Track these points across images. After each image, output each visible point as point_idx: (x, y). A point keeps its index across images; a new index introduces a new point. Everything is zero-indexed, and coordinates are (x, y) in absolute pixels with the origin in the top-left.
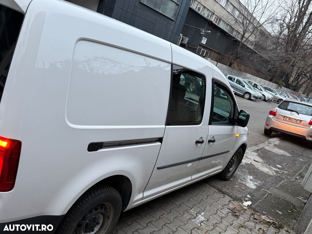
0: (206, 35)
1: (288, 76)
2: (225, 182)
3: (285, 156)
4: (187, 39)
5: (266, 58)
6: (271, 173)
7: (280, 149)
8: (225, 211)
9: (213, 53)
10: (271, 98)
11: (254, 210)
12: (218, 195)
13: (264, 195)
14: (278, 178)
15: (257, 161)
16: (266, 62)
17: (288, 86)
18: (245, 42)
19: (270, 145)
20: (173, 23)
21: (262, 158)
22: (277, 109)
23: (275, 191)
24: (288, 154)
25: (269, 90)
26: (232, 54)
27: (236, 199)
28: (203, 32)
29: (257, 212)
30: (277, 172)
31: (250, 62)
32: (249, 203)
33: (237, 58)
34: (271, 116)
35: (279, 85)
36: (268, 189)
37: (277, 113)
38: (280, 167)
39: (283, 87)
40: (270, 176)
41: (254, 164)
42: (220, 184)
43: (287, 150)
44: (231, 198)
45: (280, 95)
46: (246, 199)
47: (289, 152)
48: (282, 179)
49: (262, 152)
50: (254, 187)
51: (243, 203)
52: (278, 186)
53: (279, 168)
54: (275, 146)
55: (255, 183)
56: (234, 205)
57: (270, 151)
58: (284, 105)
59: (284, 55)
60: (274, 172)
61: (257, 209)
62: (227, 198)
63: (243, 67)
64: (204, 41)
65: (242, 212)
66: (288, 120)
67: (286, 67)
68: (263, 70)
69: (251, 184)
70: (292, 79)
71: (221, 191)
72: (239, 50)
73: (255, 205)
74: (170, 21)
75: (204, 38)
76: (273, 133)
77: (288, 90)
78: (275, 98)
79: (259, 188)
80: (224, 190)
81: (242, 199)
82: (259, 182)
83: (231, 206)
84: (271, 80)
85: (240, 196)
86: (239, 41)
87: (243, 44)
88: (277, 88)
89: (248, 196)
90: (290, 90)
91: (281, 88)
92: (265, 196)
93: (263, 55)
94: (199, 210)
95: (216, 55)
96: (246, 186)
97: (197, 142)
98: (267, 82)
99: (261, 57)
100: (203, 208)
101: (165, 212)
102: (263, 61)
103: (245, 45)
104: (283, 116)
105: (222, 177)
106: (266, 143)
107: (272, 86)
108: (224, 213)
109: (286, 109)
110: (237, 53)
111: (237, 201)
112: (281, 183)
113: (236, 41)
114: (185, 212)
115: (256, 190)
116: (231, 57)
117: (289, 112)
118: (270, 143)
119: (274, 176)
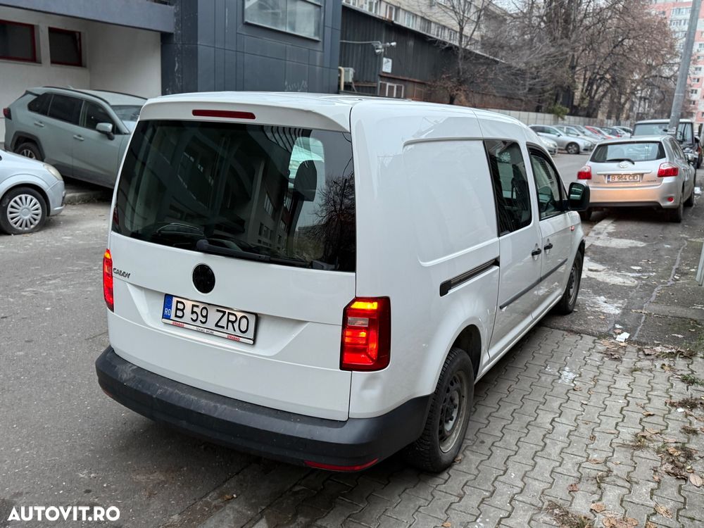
0: (389, 53)
1: (568, 92)
2: (569, 316)
3: (637, 247)
4: (351, 71)
5: (522, 66)
6: (629, 283)
7: (621, 238)
8: (597, 357)
9: (410, 86)
10: (552, 146)
11: (638, 343)
12: (571, 339)
13: (640, 318)
14: (647, 288)
15: (596, 271)
16: (521, 73)
17: (575, 111)
18: (467, 45)
19: (601, 236)
20: (319, 47)
21: (601, 262)
22: (589, 166)
23: (651, 308)
24: (641, 244)
25: (543, 130)
26: (449, 78)
27: (601, 336)
28: (380, 47)
29: (645, 344)
30: (638, 278)
31: (490, 83)
32: (626, 335)
33: (461, 83)
35: (558, 114)
36: (642, 308)
37: (593, 173)
38: (639, 268)
39: (566, 117)
40: (631, 288)
41: (593, 276)
42: (565, 321)
43: (635, 236)
44: (593, 336)
45: (567, 133)
46: (617, 331)
47: (641, 240)
48: (654, 287)
49: (594, 253)
50: (618, 312)
51: (615, 339)
52: (653, 299)
53: (639, 271)
54: (610, 235)
55: (616, 305)
56: (603, 345)
57: (607, 248)
58: (600, 154)
59: (552, 50)
60: (633, 280)
61: (643, 340)
62: (588, 340)
63: (477, 99)
64: (387, 66)
65: (621, 351)
66: (616, 180)
67: (562, 73)
68: (521, 92)
69: (612, 309)
70: (578, 94)
71: (572, 331)
72: (461, 65)
73: (636, 335)
74: (311, 46)
75: (385, 60)
76: (594, 213)
77: (578, 119)
78: (560, 143)
79: (626, 311)
80: (575, 328)
81: (611, 333)
82: (621, 301)
83: (601, 348)
84: (538, 110)
85: (604, 330)
86: (456, 47)
87: (465, 50)
88: (556, 123)
89: (618, 326)
90: (582, 118)
91: (563, 119)
92: (643, 320)
93: (514, 64)
94: (558, 366)
95: (417, 88)
96: (604, 313)
97: (534, 254)
98: (533, 115)
99: (509, 67)
100: (562, 361)
101: (510, 383)
102: (515, 75)
103: (470, 52)
104: (605, 175)
105: (562, 309)
106: (592, 234)
107: (545, 119)
108: (597, 359)
109: (604, 161)
110: (459, 73)
111: (605, 338)
112: (654, 294)
113: (451, 49)
114: (540, 374)
115: (623, 314)
116: (450, 84)
117: (615, 165)
118: (599, 233)
119: (636, 286)
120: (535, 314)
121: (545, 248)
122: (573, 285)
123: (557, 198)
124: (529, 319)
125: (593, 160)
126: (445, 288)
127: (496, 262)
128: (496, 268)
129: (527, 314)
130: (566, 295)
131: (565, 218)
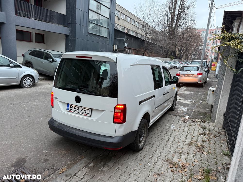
0: (127, 41)
1: (174, 52)
2: (173, 111)
3: (192, 94)
4: (117, 46)
5: (162, 45)
6: (189, 103)
7: (188, 91)
8: (180, 122)
9: (132, 50)
10: (170, 67)
11: (191, 118)
12: (174, 117)
13: (192, 112)
14: (194, 104)
15: (181, 100)
16: (162, 48)
17: (176, 58)
18: (148, 40)
19: (182, 91)
20: (108, 40)
21: (182, 97)
22: (179, 72)
23: (195, 109)
24: (193, 93)
25: (167, 63)
26: (143, 48)
27: (182, 116)
28: (125, 40)
29: (193, 119)
30: (192, 102)
31: (154, 50)
32: (188, 116)
33: (146, 50)
34: (178, 76)
35: (172, 59)
36: (192, 109)
37: (180, 74)
38: (192, 99)
39: (174, 59)
40: (190, 104)
41: (180, 101)
42: (172, 113)
43: (191, 91)
44: (180, 116)
45: (174, 63)
46: (186, 115)
47: (193, 92)
48: (196, 104)
49: (180, 95)
50: (186, 110)
51: (185, 117)
52: (195, 107)
53: (192, 100)
54: (185, 90)
55: (186, 109)
56: (182, 119)
57: (184, 94)
58: (182, 69)
59: (170, 41)
60: (190, 102)
61: (193, 118)
62: (178, 117)
63: (150, 54)
64: (126, 45)
65: (187, 120)
66: (186, 76)
67: (173, 48)
68: (162, 53)
69: (185, 110)
70: (177, 53)
71: (174, 115)
72: (146, 45)
73: (191, 116)
74: (106, 39)
75: (126, 43)
76: (180, 85)
77: (177, 60)
78: (172, 66)
79: (188, 110)
80: (175, 114)
81: (184, 116)
82: (187, 108)
83: (182, 120)
84: (166, 57)
85: (182, 115)
86: (145, 40)
87: (147, 41)
88: (171, 61)
89: (186, 114)
90: (178, 60)
91: (173, 60)
92: (193, 113)
93: (160, 45)
94: (170, 124)
95: (134, 51)
96: (182, 111)
97: (164, 94)
98: (165, 58)
99: (159, 46)
100: (171, 123)
101: (158, 128)
102: (160, 48)
103: (148, 42)
104: (183, 75)
105: (171, 109)
106: (180, 90)
107: (168, 60)
109: (183, 71)
110: (145, 47)
111: (182, 117)
112: (196, 106)
113: (143, 41)
114: (166, 126)
115: (188, 111)
116: (143, 50)
117: (186, 72)
118: (182, 90)
120: (164, 110)
121: (167, 93)
122: (174, 103)
123: (170, 80)
124: (163, 112)
125: (180, 71)
126: (140, 103)
127: (154, 96)
128: (154, 98)
129: (162, 110)
130: (173, 106)
131: (172, 86)
